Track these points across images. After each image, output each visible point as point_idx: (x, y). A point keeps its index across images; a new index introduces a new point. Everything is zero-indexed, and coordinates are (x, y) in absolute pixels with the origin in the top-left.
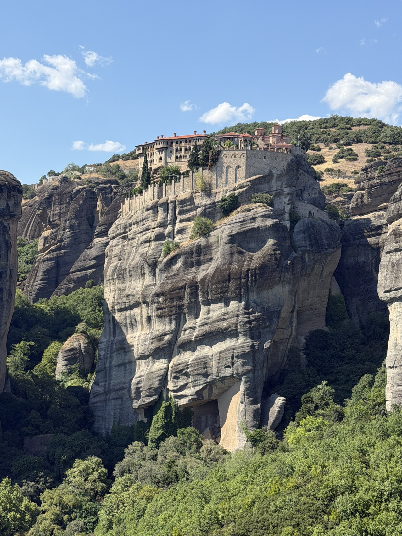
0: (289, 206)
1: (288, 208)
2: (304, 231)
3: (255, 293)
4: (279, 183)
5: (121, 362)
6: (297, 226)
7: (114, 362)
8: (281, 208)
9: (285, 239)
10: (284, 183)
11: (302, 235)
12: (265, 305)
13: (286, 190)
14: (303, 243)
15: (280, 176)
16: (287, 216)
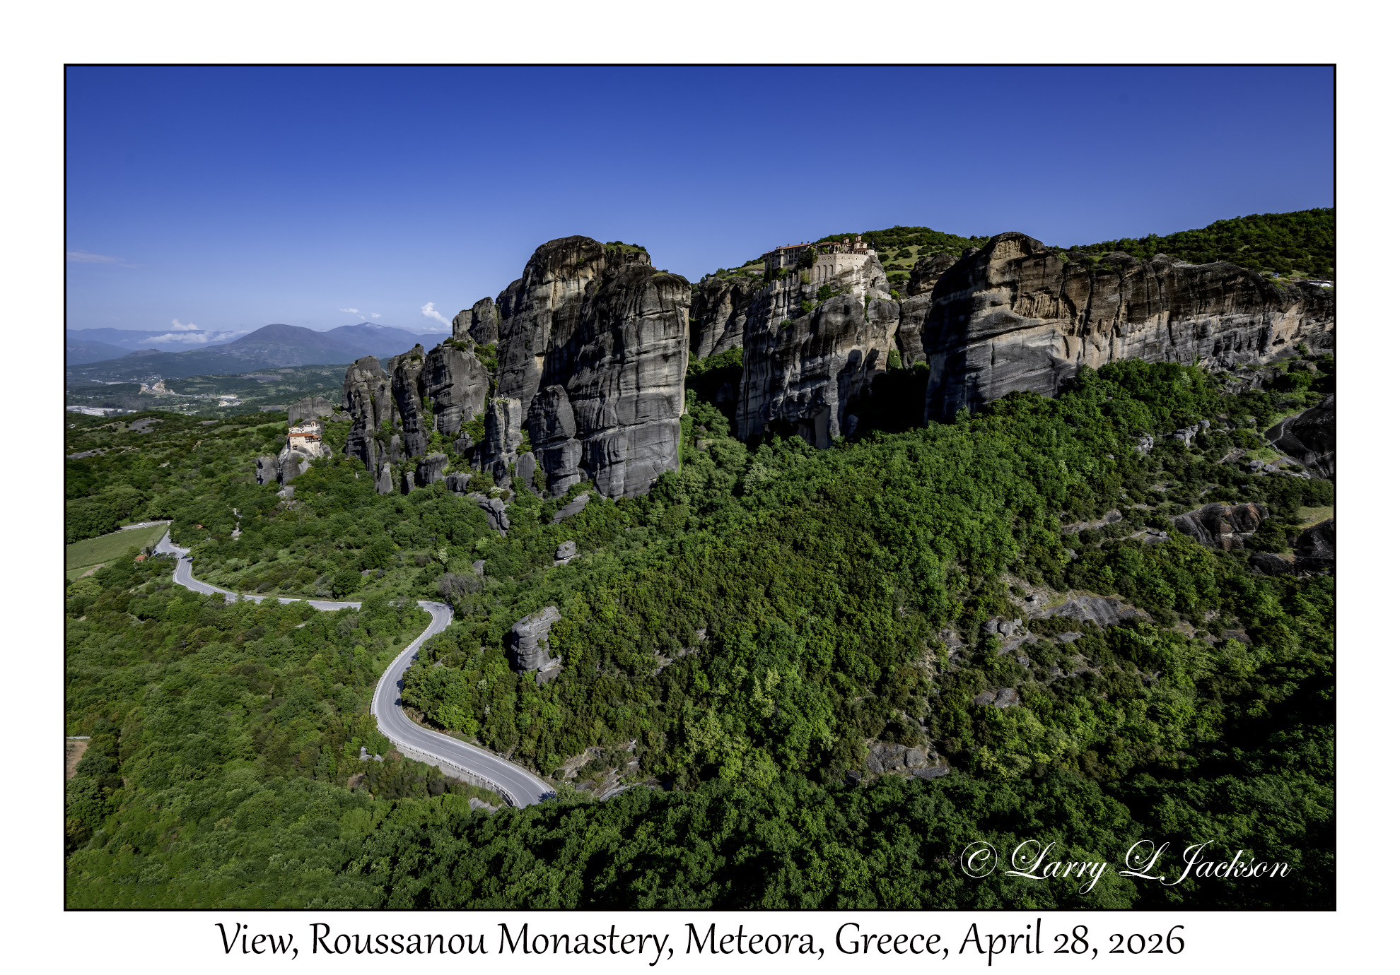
1: (864, 293)
3: (840, 350)
4: (858, 276)
6: (870, 305)
8: (859, 292)
9: (861, 314)
10: (861, 276)
11: (873, 310)
14: (873, 316)
16: (863, 298)
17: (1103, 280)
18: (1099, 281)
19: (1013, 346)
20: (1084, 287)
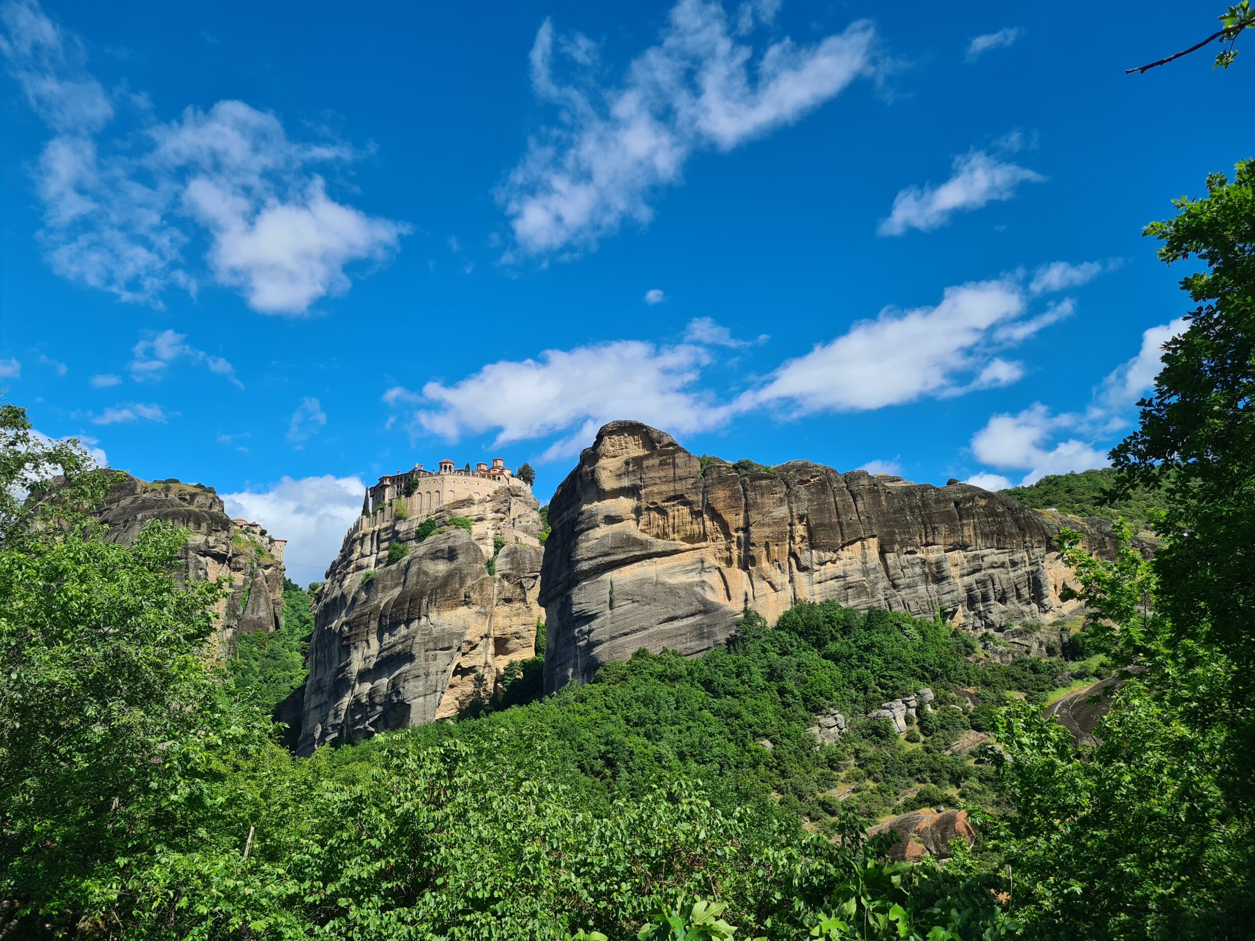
0: (493, 532)
1: (491, 533)
2: (507, 555)
3: (435, 614)
4: (481, 508)
5: (318, 703)
6: (501, 551)
7: (312, 705)
8: (483, 531)
10: (488, 509)
11: (505, 559)
12: (446, 626)
13: (491, 515)
14: (504, 567)
15: (481, 502)
16: (490, 542)
17: (761, 487)
18: (754, 489)
19: (642, 582)
20: (734, 496)
